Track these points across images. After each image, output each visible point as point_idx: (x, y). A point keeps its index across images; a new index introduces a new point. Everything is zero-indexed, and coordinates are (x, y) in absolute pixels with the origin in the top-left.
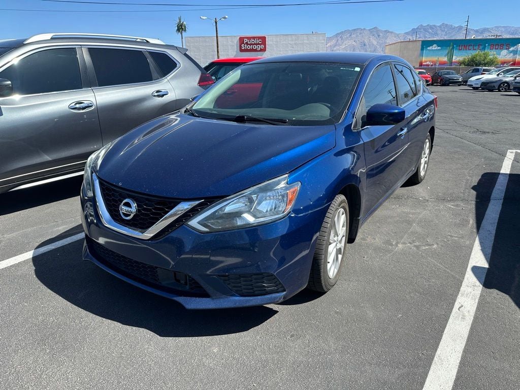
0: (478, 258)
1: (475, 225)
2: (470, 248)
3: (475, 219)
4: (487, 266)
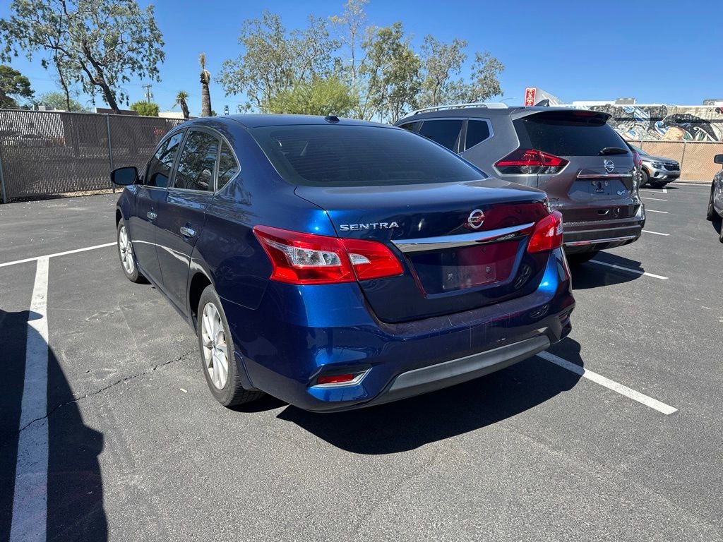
0: (40, 326)
1: (56, 353)
3: (60, 361)
4: (29, 322)
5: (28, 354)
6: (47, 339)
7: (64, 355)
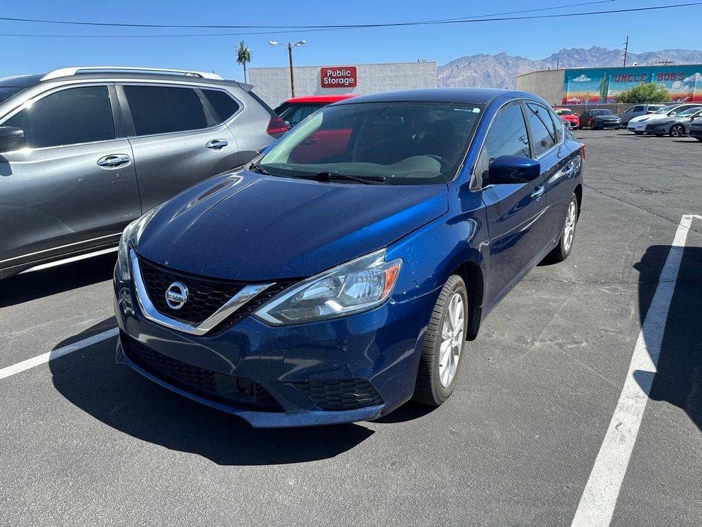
0: (643, 360)
1: (638, 316)
2: (632, 346)
3: (638, 308)
5: (663, 325)
6: (641, 334)
7: (633, 312)
